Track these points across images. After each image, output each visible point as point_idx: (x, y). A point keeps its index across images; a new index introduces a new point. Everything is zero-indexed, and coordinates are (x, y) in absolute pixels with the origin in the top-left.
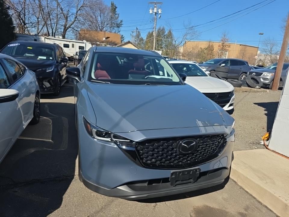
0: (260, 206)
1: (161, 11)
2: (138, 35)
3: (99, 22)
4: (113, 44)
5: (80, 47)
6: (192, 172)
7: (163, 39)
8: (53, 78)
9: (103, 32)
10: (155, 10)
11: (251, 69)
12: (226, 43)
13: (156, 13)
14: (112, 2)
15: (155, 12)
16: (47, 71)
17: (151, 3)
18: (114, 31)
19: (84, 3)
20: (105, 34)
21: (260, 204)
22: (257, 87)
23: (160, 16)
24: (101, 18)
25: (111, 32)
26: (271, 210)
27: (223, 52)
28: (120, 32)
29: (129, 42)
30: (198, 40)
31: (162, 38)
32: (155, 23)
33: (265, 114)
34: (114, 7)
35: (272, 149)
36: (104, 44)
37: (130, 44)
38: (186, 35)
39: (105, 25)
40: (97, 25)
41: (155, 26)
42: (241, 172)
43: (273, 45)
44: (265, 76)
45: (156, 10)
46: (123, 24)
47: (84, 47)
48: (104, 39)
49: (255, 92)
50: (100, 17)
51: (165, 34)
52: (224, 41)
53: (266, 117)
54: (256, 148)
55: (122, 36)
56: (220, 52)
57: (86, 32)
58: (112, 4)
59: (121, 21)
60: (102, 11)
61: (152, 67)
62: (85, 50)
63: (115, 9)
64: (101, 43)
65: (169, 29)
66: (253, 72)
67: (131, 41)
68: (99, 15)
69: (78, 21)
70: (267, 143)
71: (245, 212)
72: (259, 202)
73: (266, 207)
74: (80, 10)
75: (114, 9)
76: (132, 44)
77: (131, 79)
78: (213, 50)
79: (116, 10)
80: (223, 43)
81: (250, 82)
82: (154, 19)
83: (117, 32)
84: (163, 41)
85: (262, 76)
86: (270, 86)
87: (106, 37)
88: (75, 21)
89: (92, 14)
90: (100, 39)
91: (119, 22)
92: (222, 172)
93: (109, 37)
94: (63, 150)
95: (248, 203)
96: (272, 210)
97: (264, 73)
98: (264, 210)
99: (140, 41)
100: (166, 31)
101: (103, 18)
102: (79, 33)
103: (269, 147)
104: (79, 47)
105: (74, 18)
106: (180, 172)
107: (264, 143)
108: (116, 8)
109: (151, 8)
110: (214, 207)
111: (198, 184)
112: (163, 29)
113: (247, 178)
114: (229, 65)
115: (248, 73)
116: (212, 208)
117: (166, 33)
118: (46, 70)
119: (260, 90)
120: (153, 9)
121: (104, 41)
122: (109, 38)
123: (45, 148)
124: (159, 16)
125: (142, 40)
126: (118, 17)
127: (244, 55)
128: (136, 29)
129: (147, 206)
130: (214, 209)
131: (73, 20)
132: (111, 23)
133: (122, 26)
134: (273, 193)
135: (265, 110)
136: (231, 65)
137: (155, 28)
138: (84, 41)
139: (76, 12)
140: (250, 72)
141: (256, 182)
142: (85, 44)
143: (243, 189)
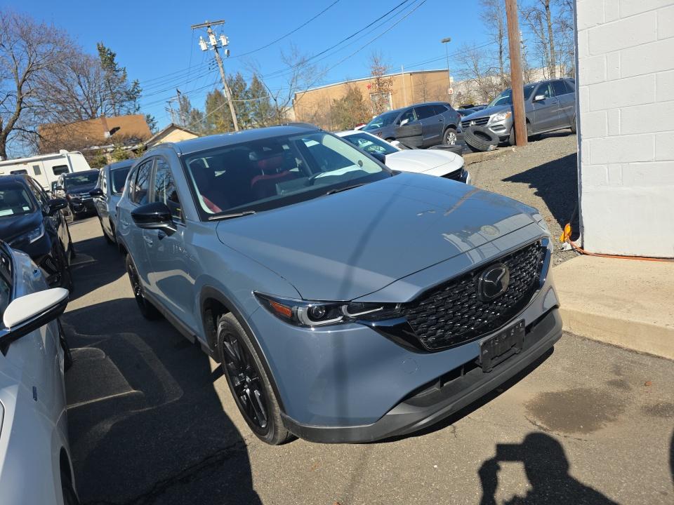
0: (636, 358)
1: (227, 40)
2: (185, 107)
3: (80, 98)
4: (133, 142)
5: (57, 169)
6: (513, 331)
7: (245, 101)
8: (50, 254)
9: (98, 121)
10: (213, 41)
11: (459, 116)
12: (385, 77)
13: (216, 47)
14: (98, 45)
15: (212, 44)
16: (32, 241)
17: (198, 26)
18: (123, 111)
19: (32, 61)
20: (105, 123)
21: (634, 354)
22: (492, 147)
23: (228, 51)
24: (84, 87)
25: (119, 114)
26: (659, 357)
27: (384, 96)
28: (140, 109)
29: (173, 127)
30: (323, 85)
31: (243, 99)
32: (221, 69)
33: (536, 194)
34: (109, 56)
35: (593, 251)
36: (110, 146)
37: (177, 131)
38: (295, 79)
39: (99, 103)
40: (79, 107)
41: (223, 75)
42: (572, 309)
43: (476, 57)
44: (496, 122)
45: (215, 40)
46: (141, 91)
47: (66, 166)
48: (107, 135)
49: (490, 158)
50: (79, 86)
51: (247, 89)
52: (377, 72)
53: (539, 198)
54: (560, 259)
55: (148, 117)
56: (377, 99)
57: (57, 130)
58: (102, 50)
59: (136, 84)
60: (81, 71)
61: (299, 159)
62: (71, 172)
63: (112, 60)
64: (102, 147)
65: (253, 76)
66: (470, 121)
67: (176, 123)
68: (76, 84)
69: (28, 109)
70: (577, 243)
71: (618, 378)
72: (631, 351)
73: (648, 354)
74: (24, 80)
75: (109, 60)
76: (181, 129)
77: (282, 193)
78: (361, 99)
79: (115, 61)
80: (378, 79)
81: (475, 141)
82: (214, 62)
83: (132, 112)
84: (248, 105)
85: (489, 123)
86: (511, 140)
87: (110, 129)
88: (20, 110)
89: (58, 84)
90: (98, 138)
91: (130, 87)
92: (553, 316)
93: (118, 128)
94: (177, 399)
95: (612, 360)
96: (660, 355)
97: (491, 116)
98: (649, 362)
99: (194, 118)
100: (246, 82)
101: (87, 86)
102: (40, 136)
103: (586, 250)
104: (54, 168)
105: (16, 104)
106: (495, 338)
107: (572, 246)
108: (114, 55)
109: (201, 38)
110: (560, 389)
111: (527, 352)
112: (240, 79)
113: (590, 315)
114: (416, 119)
115: (460, 125)
116: (557, 394)
117: (249, 85)
118: (27, 240)
119: (498, 151)
120: (207, 39)
121: (108, 139)
122: (120, 130)
123: (133, 411)
124: (226, 51)
125: (197, 115)
126: (125, 76)
127: (425, 93)
128: (176, 94)
129: (438, 436)
130: (563, 393)
131: (14, 109)
132: (112, 92)
133: (141, 93)
134: (653, 324)
135: (531, 187)
136: (419, 118)
137: (223, 80)
138: (63, 152)
139: (16, 89)
140: (463, 122)
141: (611, 316)
142: (66, 159)
143: (589, 340)
